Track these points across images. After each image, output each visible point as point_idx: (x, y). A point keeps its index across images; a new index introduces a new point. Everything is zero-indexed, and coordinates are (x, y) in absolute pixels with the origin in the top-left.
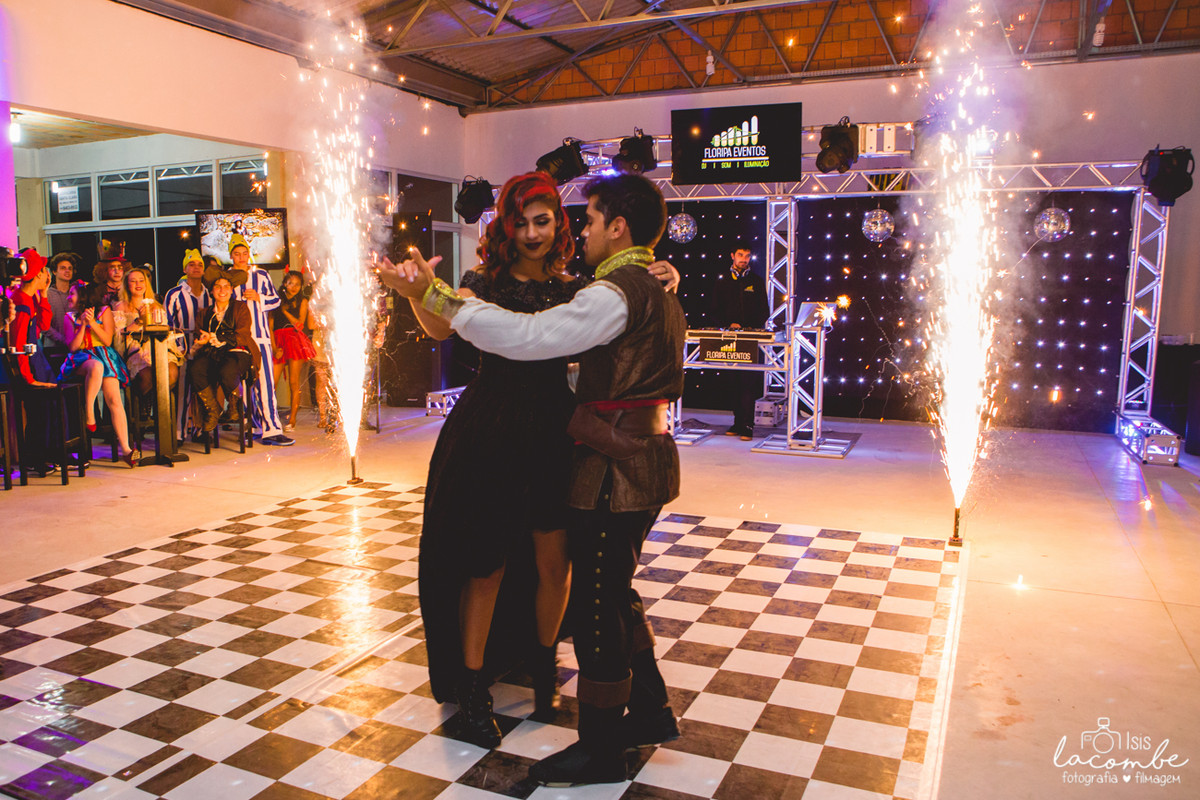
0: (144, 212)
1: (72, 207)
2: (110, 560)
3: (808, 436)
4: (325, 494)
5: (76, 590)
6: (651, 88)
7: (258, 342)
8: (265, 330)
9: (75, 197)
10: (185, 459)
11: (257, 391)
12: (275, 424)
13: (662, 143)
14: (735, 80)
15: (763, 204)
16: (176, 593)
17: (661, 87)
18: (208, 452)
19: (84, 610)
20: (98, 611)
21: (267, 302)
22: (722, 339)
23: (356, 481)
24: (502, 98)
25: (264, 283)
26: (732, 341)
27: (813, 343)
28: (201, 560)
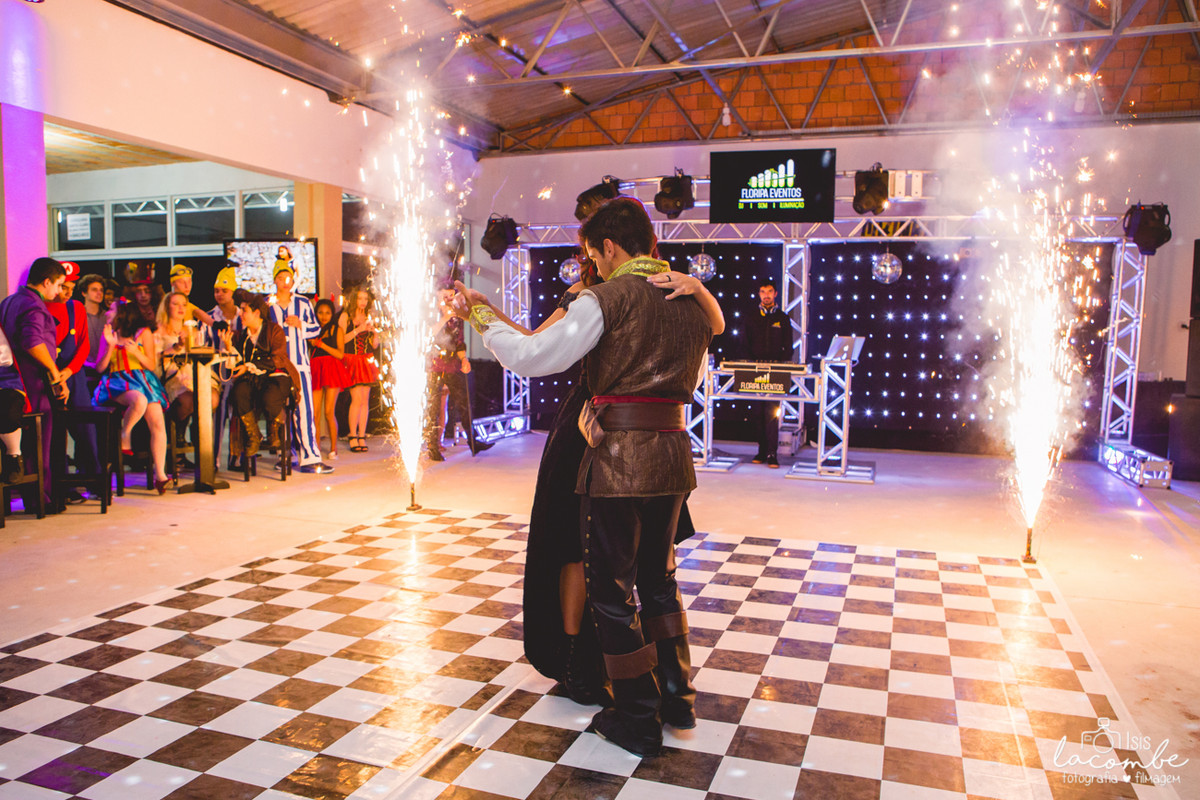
0: (163, 241)
1: (83, 235)
2: (182, 592)
3: (838, 463)
4: (388, 520)
5: (157, 625)
6: (659, 139)
7: (299, 368)
8: (305, 357)
9: (86, 225)
10: (226, 486)
11: (296, 418)
12: (313, 452)
13: (701, 184)
14: (740, 134)
15: (780, 247)
16: (272, 627)
17: (668, 138)
18: (247, 479)
19: (174, 649)
20: (190, 649)
21: (308, 330)
22: (756, 370)
23: (415, 508)
24: (516, 144)
25: (305, 311)
26: (766, 373)
27: (842, 376)
28: (285, 591)
